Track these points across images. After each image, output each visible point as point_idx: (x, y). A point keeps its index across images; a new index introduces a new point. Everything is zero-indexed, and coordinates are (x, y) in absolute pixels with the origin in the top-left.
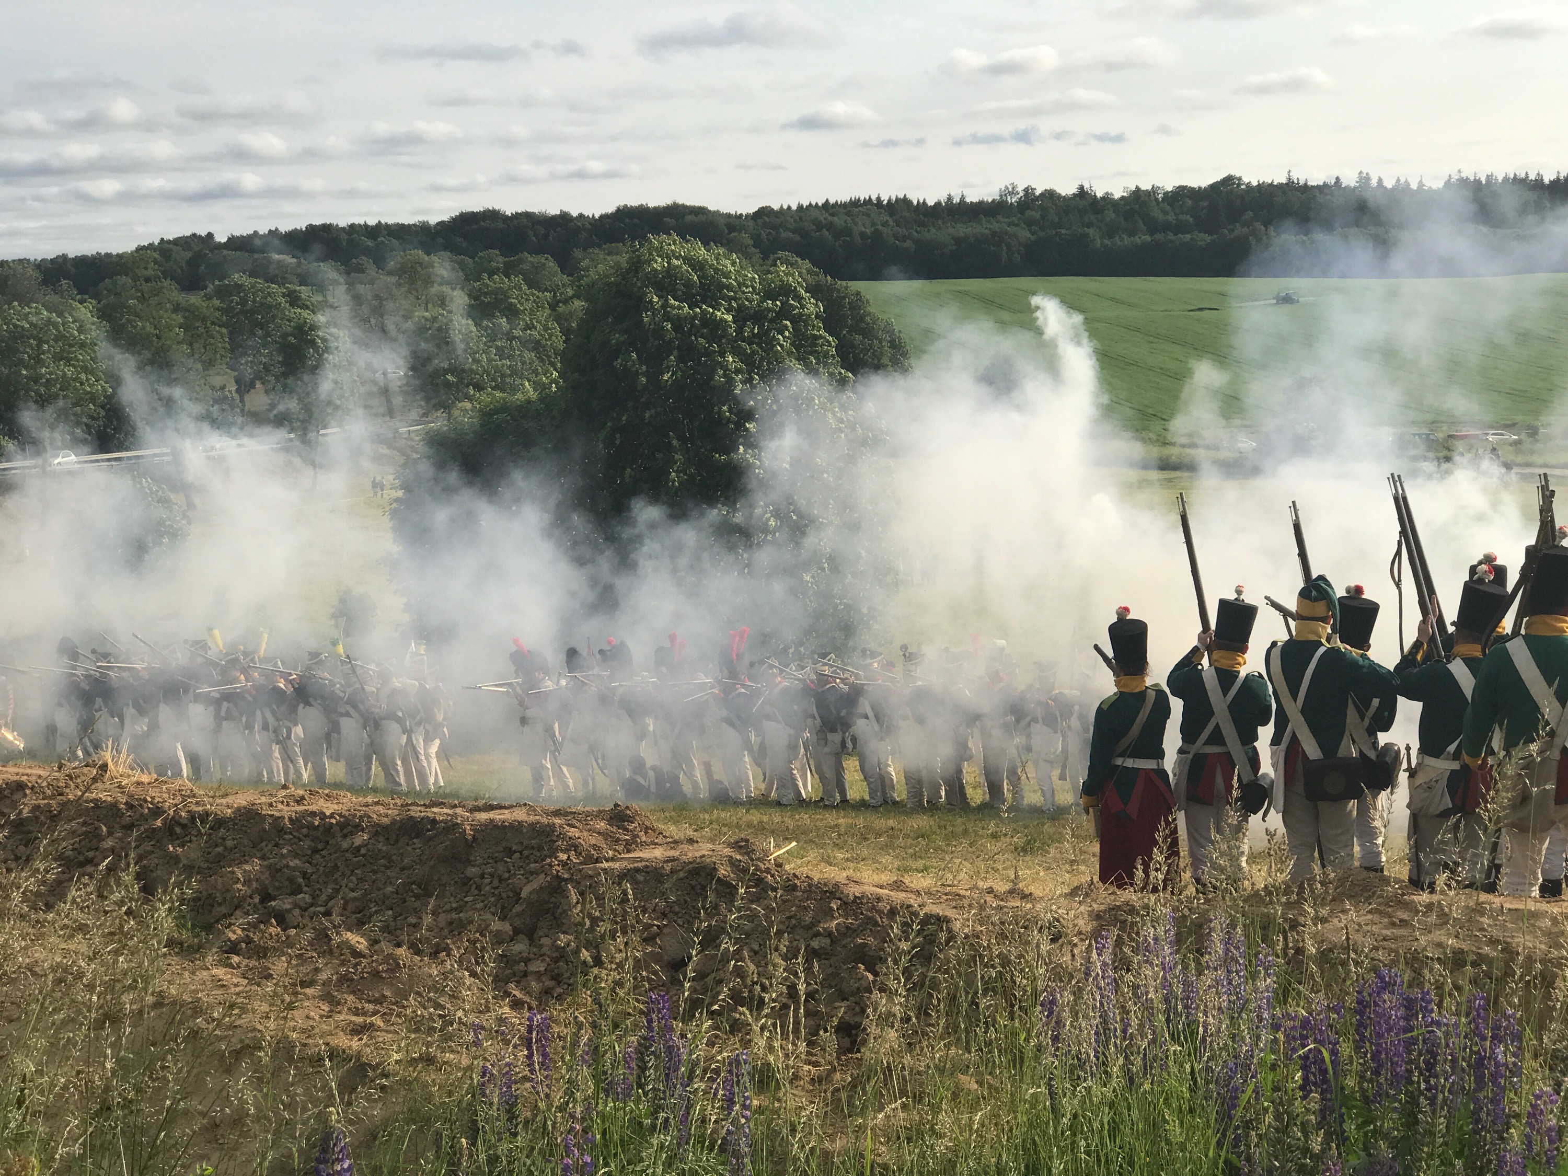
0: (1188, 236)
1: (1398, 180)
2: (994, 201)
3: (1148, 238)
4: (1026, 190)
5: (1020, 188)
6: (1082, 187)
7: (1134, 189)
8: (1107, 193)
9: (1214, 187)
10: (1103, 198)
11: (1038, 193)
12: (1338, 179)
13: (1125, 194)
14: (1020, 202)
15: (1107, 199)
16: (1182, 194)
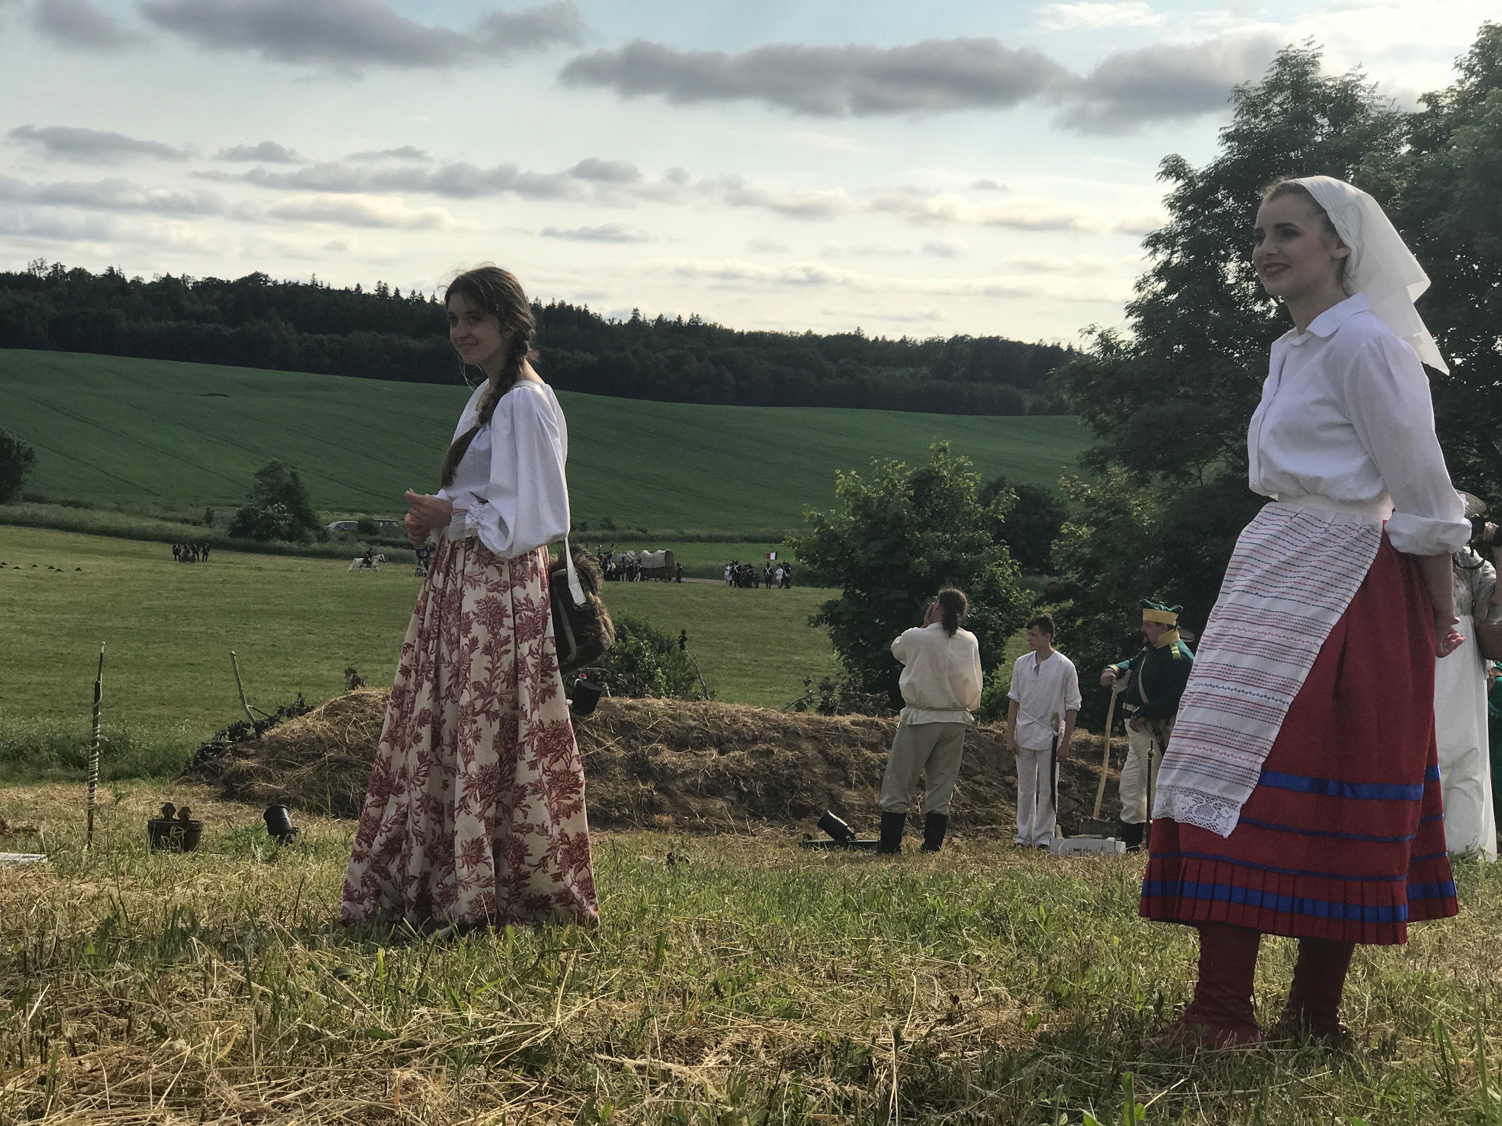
0: (212, 326)
1: (413, 292)
2: (22, 273)
4: (55, 267)
5: (49, 264)
6: (111, 270)
7: (164, 276)
8: (137, 277)
9: (243, 281)
10: (133, 282)
11: (67, 270)
12: (358, 286)
13: (155, 280)
14: (48, 277)
15: (136, 283)
16: (211, 286)
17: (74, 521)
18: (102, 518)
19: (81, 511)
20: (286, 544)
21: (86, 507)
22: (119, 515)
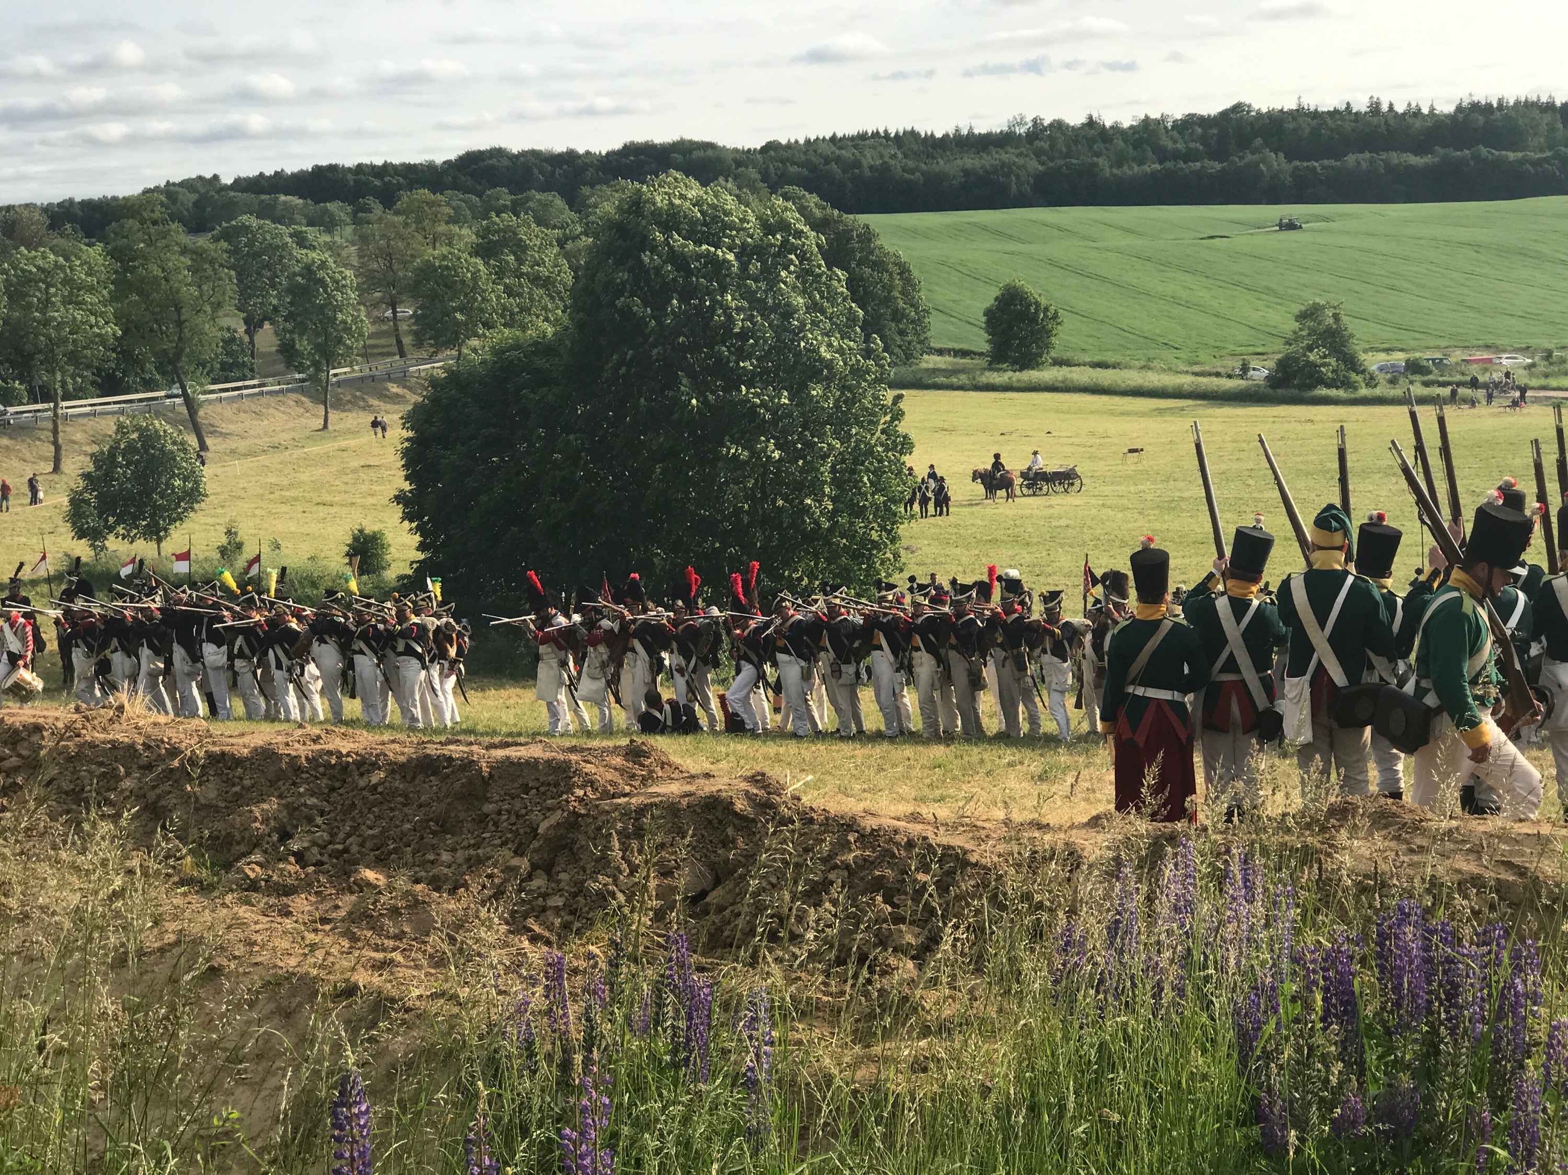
0: (1198, 164)
1: (1409, 105)
2: (1001, 132)
3: (1157, 166)
4: (1035, 121)
5: (1029, 119)
6: (1090, 118)
7: (1143, 117)
8: (1116, 122)
9: (1224, 114)
10: (1112, 127)
11: (1046, 123)
12: (1348, 104)
13: (1134, 123)
14: (1028, 134)
15: (1115, 128)
16: (1190, 124)
17: (1106, 384)
18: (1134, 378)
19: (1111, 371)
20: (1333, 392)
21: (1114, 368)
22: (1150, 373)
